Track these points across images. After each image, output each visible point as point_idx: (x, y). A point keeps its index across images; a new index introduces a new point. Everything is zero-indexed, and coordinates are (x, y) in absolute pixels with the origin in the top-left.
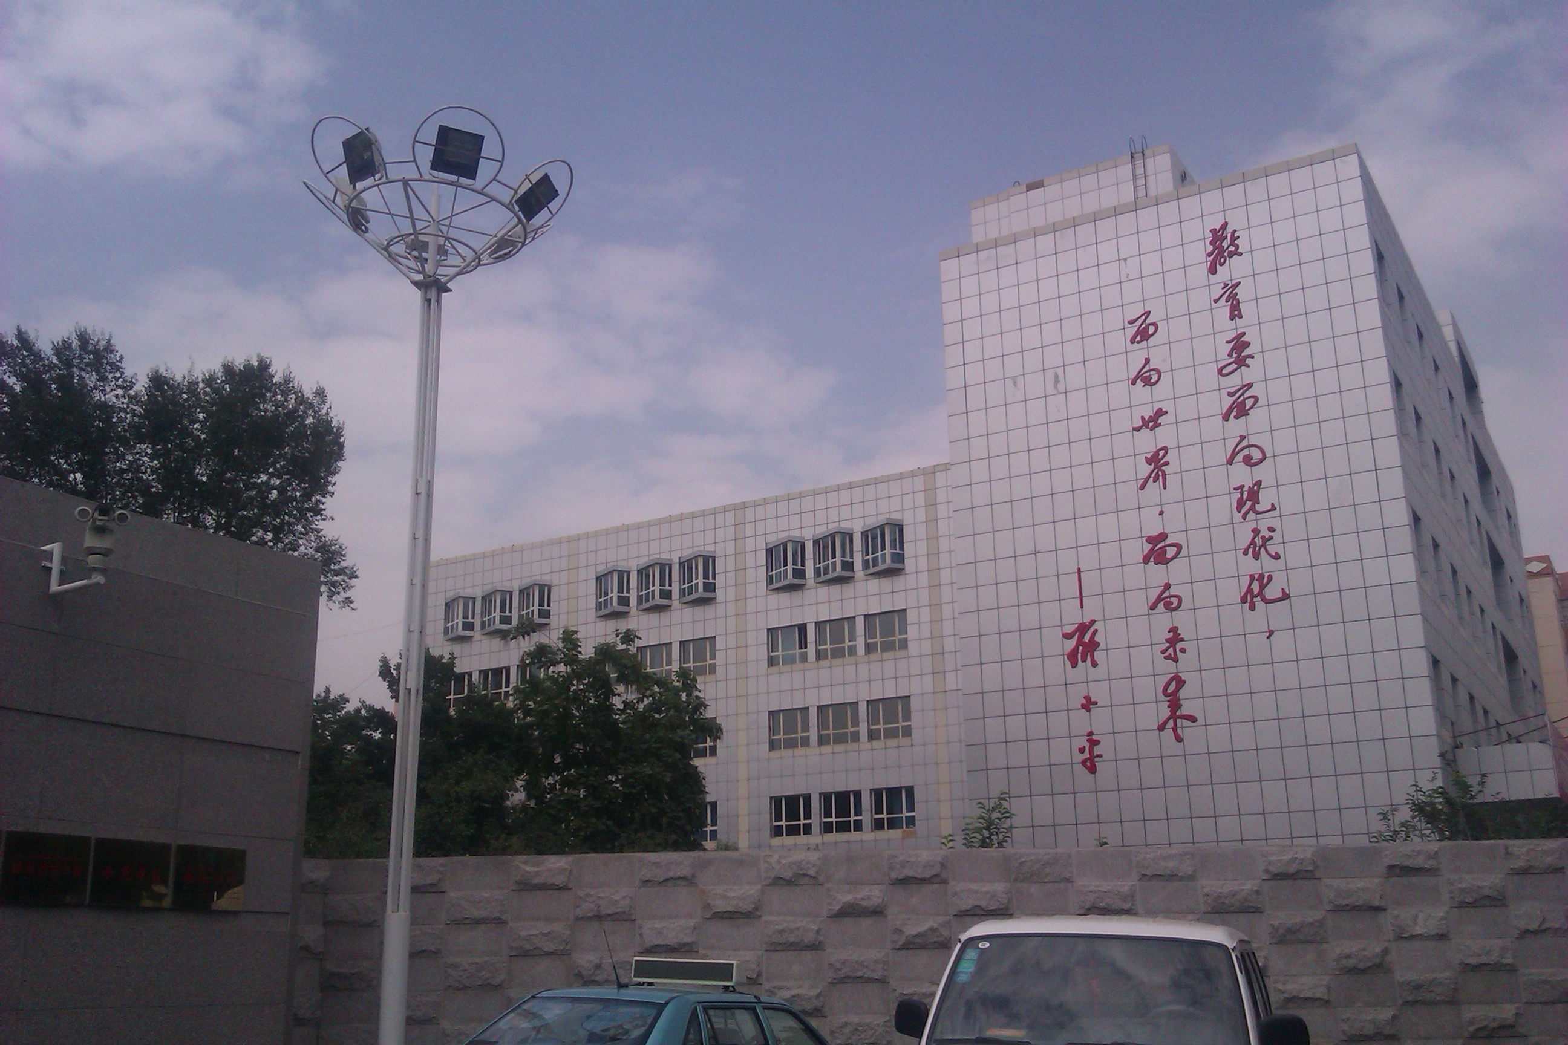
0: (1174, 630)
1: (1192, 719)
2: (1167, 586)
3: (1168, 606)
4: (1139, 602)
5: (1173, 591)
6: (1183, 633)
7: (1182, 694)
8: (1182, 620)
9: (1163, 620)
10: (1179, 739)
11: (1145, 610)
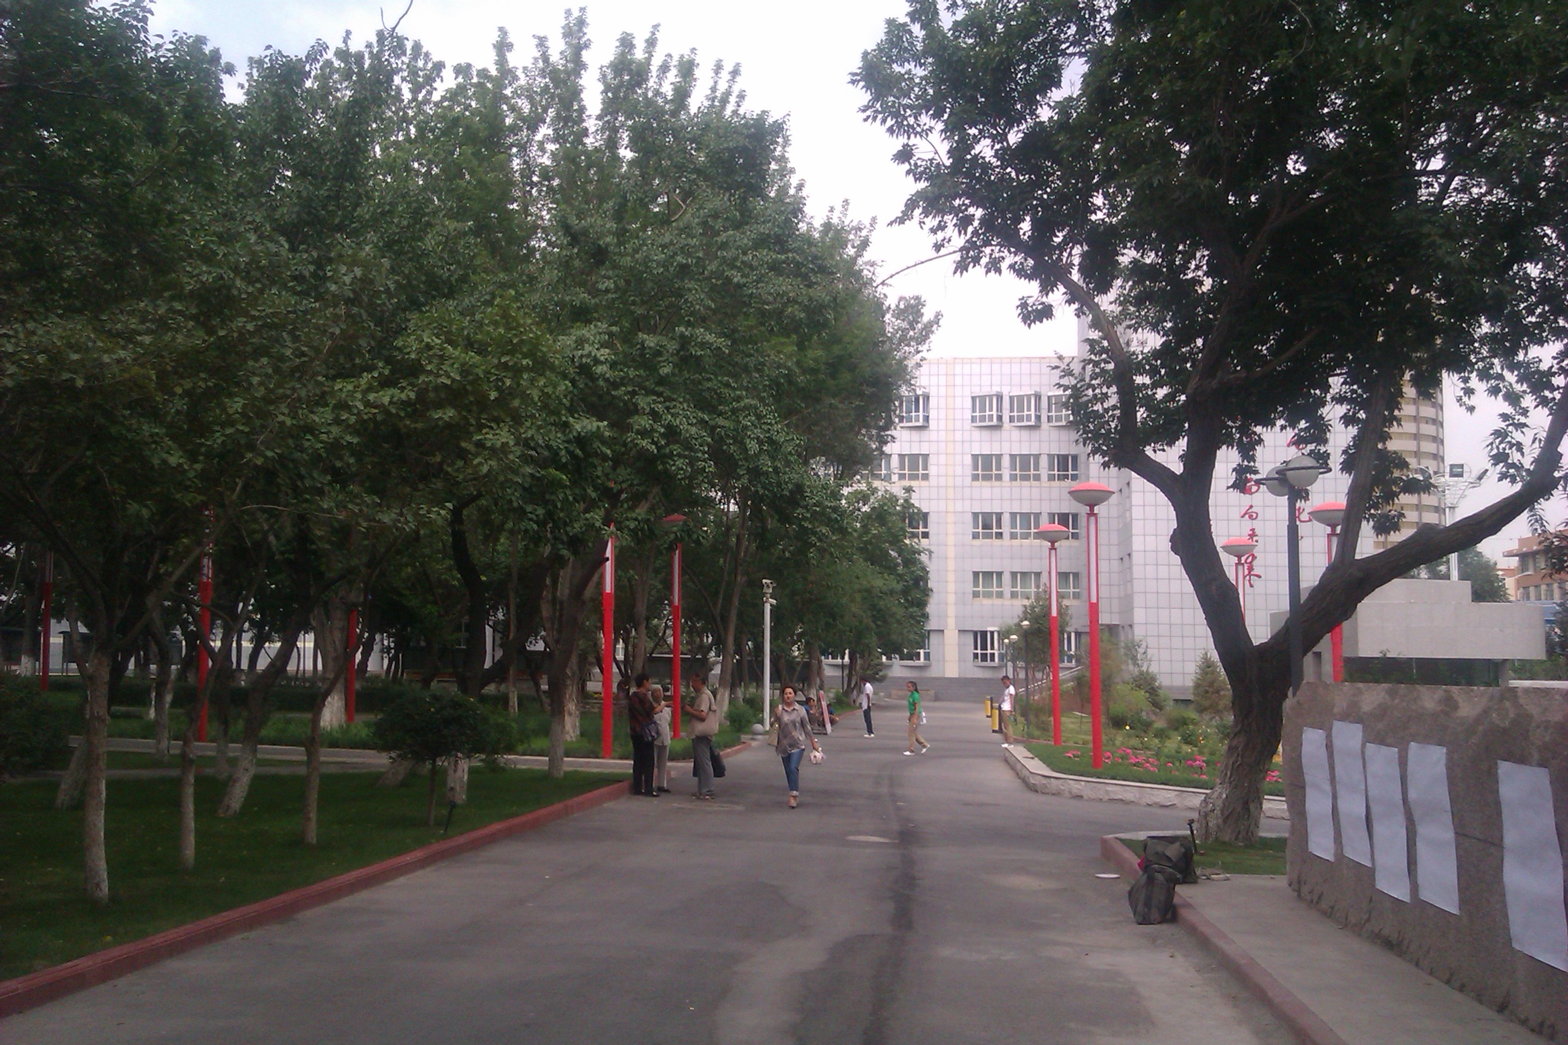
0: (1253, 530)
1: (1259, 577)
2: (1251, 507)
3: (1251, 517)
4: (1236, 513)
5: (1253, 509)
6: (1257, 532)
7: (1254, 563)
8: (1256, 524)
9: (1247, 524)
10: (1251, 586)
11: (1238, 517)
